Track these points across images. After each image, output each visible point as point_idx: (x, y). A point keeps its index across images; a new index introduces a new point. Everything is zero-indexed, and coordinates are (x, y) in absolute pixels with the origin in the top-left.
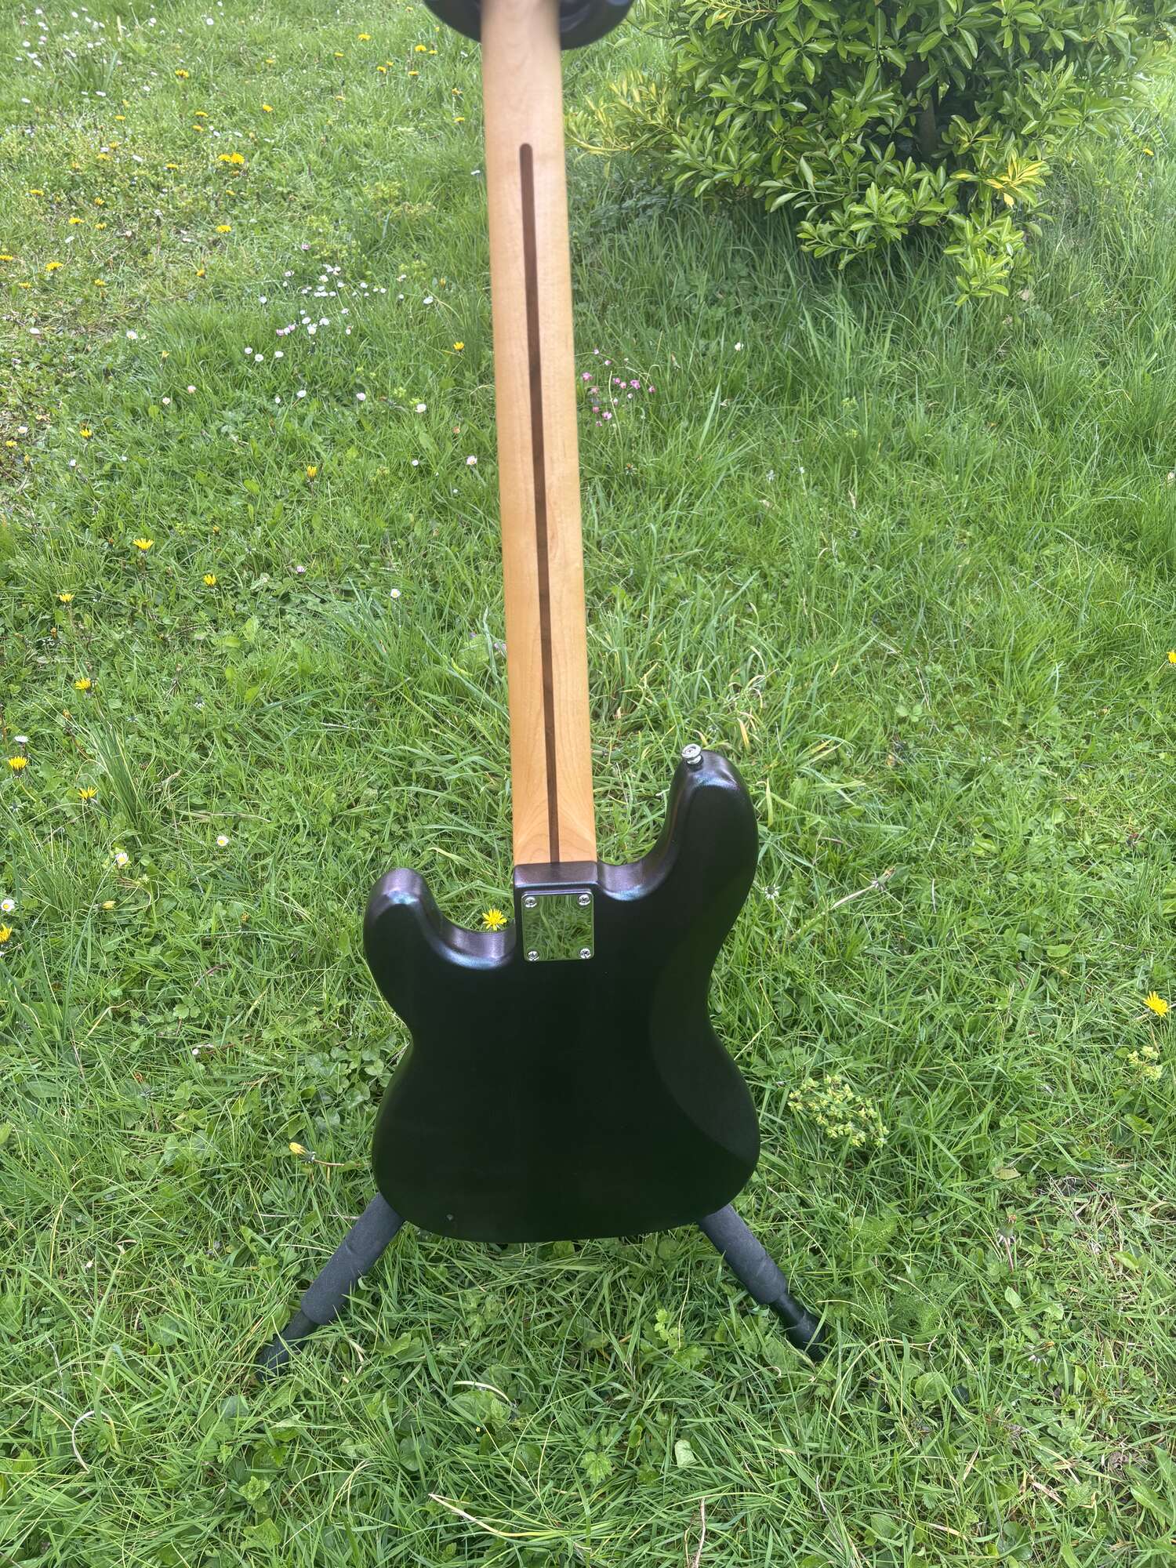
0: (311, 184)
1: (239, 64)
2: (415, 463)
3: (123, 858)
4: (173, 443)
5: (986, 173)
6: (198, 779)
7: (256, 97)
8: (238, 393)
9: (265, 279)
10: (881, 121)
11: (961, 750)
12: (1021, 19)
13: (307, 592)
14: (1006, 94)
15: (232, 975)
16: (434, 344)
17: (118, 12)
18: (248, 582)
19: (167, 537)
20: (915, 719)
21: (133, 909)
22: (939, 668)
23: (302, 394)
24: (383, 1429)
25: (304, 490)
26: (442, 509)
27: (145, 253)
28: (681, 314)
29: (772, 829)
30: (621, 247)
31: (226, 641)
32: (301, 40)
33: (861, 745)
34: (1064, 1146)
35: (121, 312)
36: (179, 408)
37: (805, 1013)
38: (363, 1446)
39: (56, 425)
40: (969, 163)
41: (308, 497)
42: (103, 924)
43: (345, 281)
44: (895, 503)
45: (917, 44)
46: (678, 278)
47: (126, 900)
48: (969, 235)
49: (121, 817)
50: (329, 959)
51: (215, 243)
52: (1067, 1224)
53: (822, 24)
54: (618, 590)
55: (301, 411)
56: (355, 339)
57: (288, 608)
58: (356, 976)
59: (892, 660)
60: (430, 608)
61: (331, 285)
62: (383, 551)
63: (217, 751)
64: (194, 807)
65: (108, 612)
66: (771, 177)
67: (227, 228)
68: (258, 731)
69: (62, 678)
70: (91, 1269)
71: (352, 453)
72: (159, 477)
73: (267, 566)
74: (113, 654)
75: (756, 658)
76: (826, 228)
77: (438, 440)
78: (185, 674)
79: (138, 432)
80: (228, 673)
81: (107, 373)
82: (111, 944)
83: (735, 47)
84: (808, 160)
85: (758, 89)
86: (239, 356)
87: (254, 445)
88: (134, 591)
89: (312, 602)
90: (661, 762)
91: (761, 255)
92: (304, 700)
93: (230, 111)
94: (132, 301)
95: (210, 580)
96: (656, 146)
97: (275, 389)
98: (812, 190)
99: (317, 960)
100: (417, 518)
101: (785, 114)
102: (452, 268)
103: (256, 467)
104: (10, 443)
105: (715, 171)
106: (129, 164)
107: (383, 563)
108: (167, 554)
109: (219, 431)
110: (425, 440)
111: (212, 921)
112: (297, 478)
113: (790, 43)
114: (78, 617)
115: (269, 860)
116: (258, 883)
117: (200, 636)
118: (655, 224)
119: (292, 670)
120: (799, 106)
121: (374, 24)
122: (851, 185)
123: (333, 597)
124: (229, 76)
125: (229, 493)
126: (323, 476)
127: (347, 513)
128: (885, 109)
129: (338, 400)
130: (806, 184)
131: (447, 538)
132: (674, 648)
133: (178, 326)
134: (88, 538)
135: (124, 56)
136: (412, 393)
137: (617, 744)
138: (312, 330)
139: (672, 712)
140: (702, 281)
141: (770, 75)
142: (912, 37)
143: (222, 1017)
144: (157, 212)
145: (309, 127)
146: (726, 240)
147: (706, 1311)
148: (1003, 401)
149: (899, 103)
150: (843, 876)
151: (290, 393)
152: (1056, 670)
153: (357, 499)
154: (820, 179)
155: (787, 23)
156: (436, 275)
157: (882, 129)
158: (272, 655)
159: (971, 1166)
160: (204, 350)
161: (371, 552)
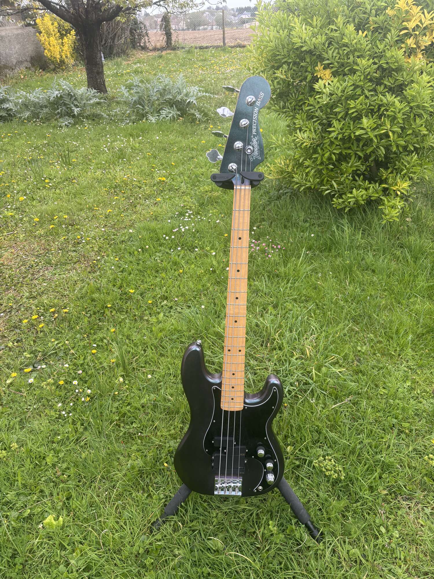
0: (185, 186)
1: (166, 150)
2: (211, 269)
3: (121, 380)
4: (141, 262)
5: (391, 185)
6: (143, 359)
7: (170, 160)
8: (160, 248)
9: (170, 214)
10: (357, 170)
11: (378, 361)
12: (398, 143)
13: (177, 306)
14: (397, 162)
15: (150, 416)
16: (219, 234)
17: (131, 135)
18: (161, 303)
19: (138, 289)
20: (363, 351)
21: (123, 395)
22: (372, 335)
23: (179, 249)
24: (186, 547)
25: (178, 277)
26: (218, 283)
27: (135, 207)
28: (295, 225)
29: (315, 382)
30: (277, 205)
31: (153, 320)
32: (184, 143)
33: (345, 358)
34: (404, 486)
35: (127, 224)
36: (143, 252)
37: (322, 439)
38: (181, 552)
39: (108, 256)
40: (385, 181)
41: (179, 279)
42: (114, 399)
43: (194, 215)
44: (361, 284)
45: (367, 150)
46: (295, 214)
47: (121, 393)
48: (386, 202)
49: (121, 368)
50: (178, 412)
51: (156, 204)
52: (403, 510)
53: (337, 145)
54: (270, 308)
55: (179, 253)
56: (196, 233)
57: (172, 310)
58: (185, 418)
59: (357, 332)
60: (213, 311)
61: (189, 217)
62: (200, 295)
63: (149, 351)
64: (142, 367)
65: (120, 310)
66: (324, 186)
67: (159, 199)
68: (161, 346)
69: (105, 329)
70: (107, 495)
71: (193, 266)
72: (136, 272)
73: (166, 298)
74: (120, 322)
75: (313, 330)
76: (341, 200)
77: (218, 263)
78: (141, 329)
79: (131, 259)
80: (153, 329)
81: (123, 241)
82: (116, 404)
83: (311, 151)
84: (335, 181)
85: (318, 162)
86: (161, 237)
87: (164, 264)
88: (128, 304)
89: (179, 309)
90: (281, 360)
91: (322, 207)
92: (175, 337)
93: (162, 165)
94: (131, 220)
95: (150, 302)
96: (289, 177)
97: (171, 247)
98: (336, 189)
99: (174, 413)
100: (211, 285)
101: (327, 169)
102: (226, 211)
103: (165, 269)
104: (94, 262)
105: (306, 184)
106: (132, 181)
107: (200, 298)
108: (138, 294)
109: (154, 259)
110: (215, 263)
111: (145, 399)
112: (176, 273)
113: (327, 151)
114: (111, 312)
115: (162, 383)
116: (158, 390)
117: (146, 318)
118: (288, 198)
119: (172, 328)
120: (331, 166)
121: (206, 138)
122: (349, 188)
123: (185, 308)
124: (162, 154)
125: (156, 277)
126: (185, 273)
127: (190, 283)
128: (359, 167)
129: (190, 250)
130: (335, 188)
131: (219, 291)
132: (286, 326)
133: (144, 228)
134: (115, 289)
135: (132, 148)
136: (212, 249)
137: (268, 354)
138: (183, 230)
139: (284, 344)
140: (302, 215)
141: (322, 159)
142: (365, 148)
143: (146, 428)
144: (140, 195)
145: (185, 169)
146: (311, 203)
147: (285, 523)
148: (398, 253)
149: (363, 165)
150: (337, 398)
151: (176, 248)
152: (410, 337)
153: (194, 279)
154: (339, 186)
155: (326, 145)
156: (221, 213)
157: (358, 172)
158: (166, 324)
159: (371, 489)
160: (151, 235)
161: (197, 295)
